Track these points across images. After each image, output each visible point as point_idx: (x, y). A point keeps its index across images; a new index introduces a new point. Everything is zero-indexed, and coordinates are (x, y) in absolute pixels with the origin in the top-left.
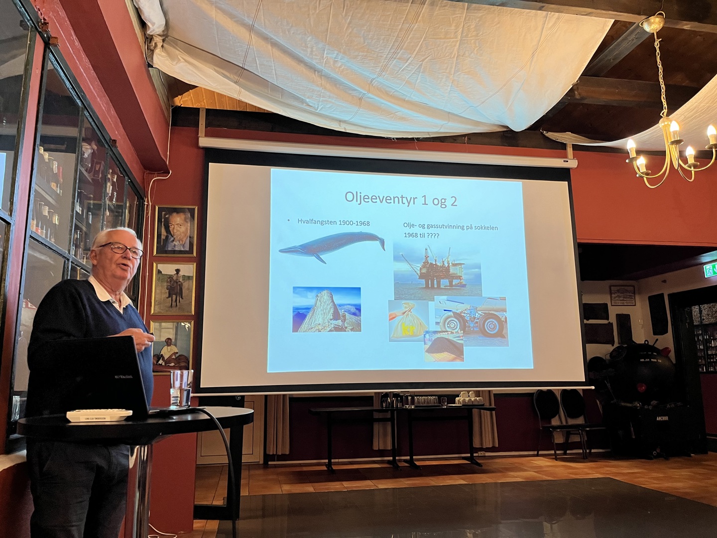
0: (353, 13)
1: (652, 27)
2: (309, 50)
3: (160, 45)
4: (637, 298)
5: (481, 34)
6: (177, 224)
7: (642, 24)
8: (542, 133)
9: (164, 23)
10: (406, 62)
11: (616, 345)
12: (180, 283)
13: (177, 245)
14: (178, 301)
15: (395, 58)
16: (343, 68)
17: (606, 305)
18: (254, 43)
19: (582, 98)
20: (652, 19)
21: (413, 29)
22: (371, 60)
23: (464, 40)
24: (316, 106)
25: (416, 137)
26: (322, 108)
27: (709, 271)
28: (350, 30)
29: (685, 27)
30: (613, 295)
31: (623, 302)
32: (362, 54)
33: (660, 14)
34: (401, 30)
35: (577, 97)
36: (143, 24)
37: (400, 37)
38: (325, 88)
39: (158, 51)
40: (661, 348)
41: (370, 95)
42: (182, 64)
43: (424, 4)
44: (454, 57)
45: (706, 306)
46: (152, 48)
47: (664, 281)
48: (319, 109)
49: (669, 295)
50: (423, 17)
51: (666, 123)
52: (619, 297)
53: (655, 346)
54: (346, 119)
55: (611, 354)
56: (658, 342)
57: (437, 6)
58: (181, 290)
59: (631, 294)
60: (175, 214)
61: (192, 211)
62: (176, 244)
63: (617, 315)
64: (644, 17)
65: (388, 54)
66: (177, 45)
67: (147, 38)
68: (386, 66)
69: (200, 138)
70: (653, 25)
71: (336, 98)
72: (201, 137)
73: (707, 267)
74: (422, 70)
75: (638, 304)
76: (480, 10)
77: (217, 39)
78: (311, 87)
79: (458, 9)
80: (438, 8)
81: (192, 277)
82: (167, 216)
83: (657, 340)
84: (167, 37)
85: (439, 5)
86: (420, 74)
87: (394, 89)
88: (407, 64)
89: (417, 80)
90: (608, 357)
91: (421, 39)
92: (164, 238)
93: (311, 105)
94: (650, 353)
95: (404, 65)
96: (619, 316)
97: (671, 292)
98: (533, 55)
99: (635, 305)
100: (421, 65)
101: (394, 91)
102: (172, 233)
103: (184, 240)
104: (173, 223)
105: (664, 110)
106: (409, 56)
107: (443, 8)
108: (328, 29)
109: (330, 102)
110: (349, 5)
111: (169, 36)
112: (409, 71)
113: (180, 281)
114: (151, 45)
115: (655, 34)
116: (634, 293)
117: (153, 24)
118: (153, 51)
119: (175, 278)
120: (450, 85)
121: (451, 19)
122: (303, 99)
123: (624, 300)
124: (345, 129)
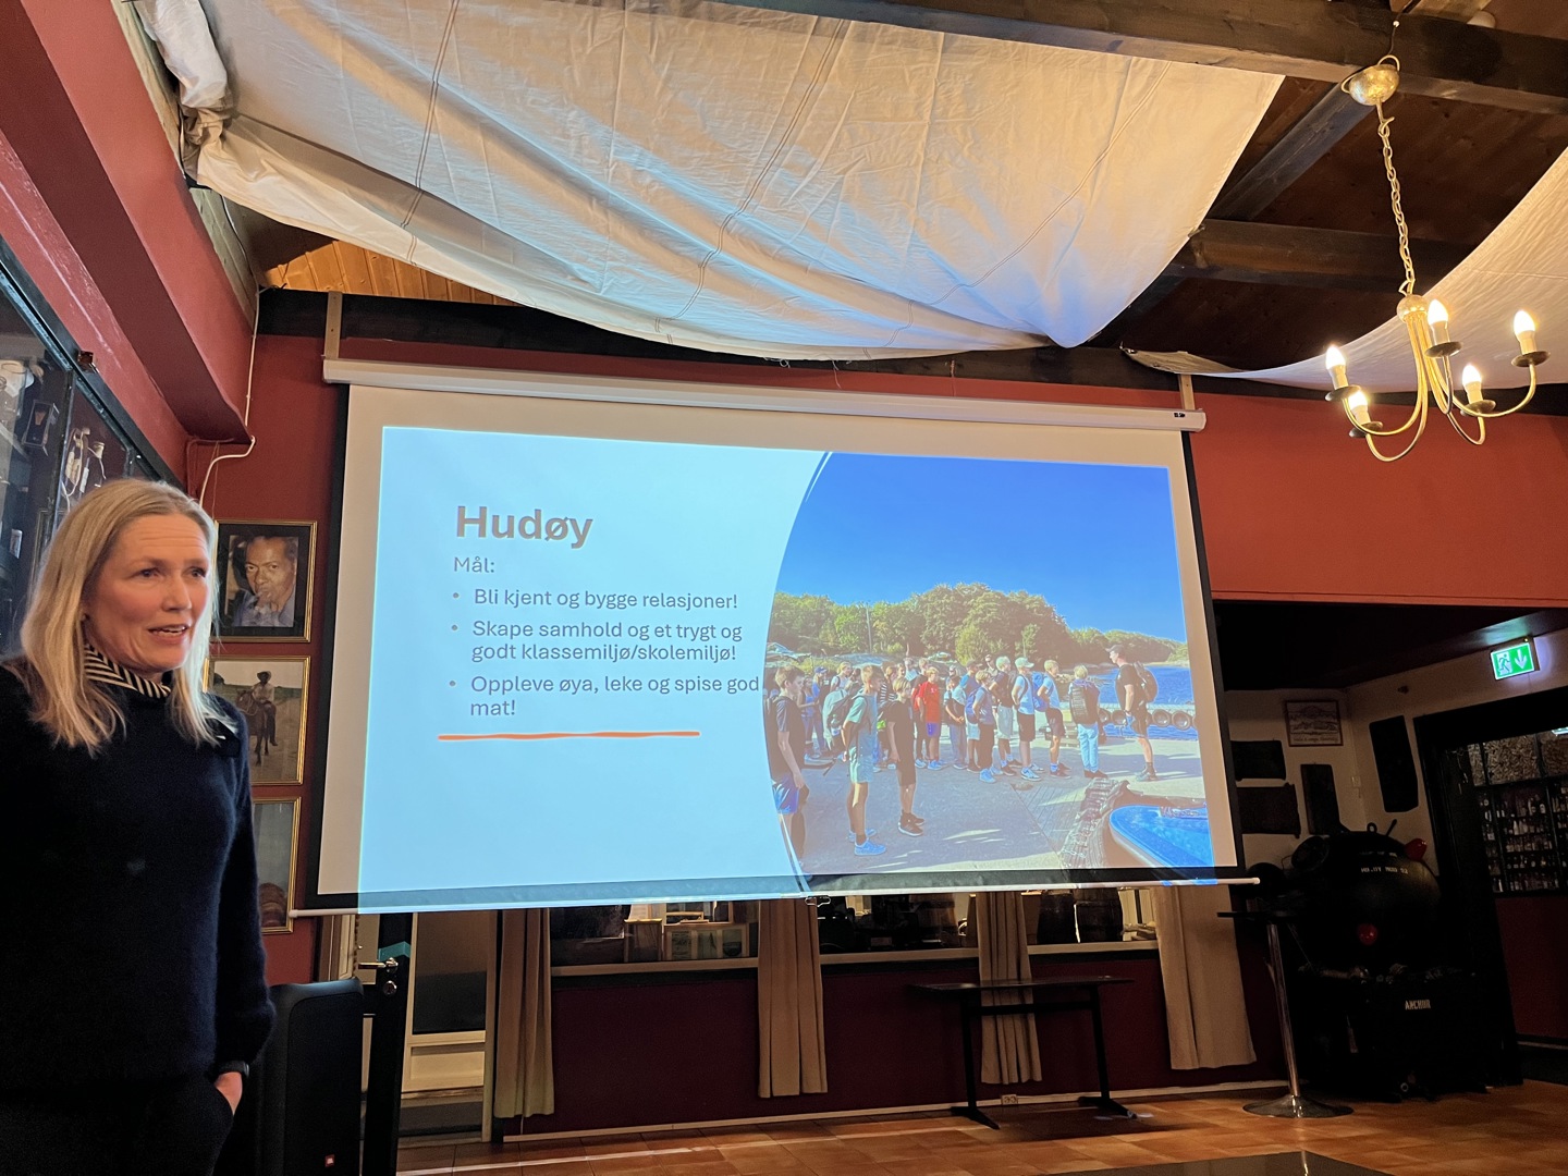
0: (674, 56)
1: (1371, 92)
2: (573, 143)
3: (215, 133)
4: (1345, 726)
5: (976, 109)
6: (267, 564)
7: (1347, 87)
8: (1124, 354)
9: (224, 80)
10: (805, 176)
11: (1305, 835)
12: (268, 706)
13: (265, 615)
14: (263, 750)
15: (779, 166)
16: (656, 188)
17: (1278, 744)
18: (439, 127)
19: (1212, 269)
20: (1370, 72)
21: (818, 95)
22: (723, 168)
23: (939, 124)
24: (597, 282)
25: (837, 359)
26: (611, 287)
27: (1503, 664)
28: (669, 96)
29: (1447, 94)
30: (1292, 723)
31: (1313, 737)
32: (701, 154)
33: (1385, 62)
34: (789, 98)
35: (1202, 264)
36: (172, 84)
37: (789, 115)
38: (616, 238)
39: (210, 149)
40: (1404, 841)
41: (723, 256)
42: (271, 180)
43: (843, 38)
44: (916, 164)
45: (1495, 744)
46: (196, 140)
47: (1405, 689)
48: (604, 290)
49: (1417, 721)
50: (841, 66)
51: (1414, 309)
52: (1307, 726)
53: (1391, 835)
54: (671, 314)
55: (1295, 856)
56: (1396, 827)
57: (873, 42)
58: (272, 722)
59: (1332, 720)
60: (260, 541)
61: (303, 533)
62: (263, 611)
63: (1303, 766)
64: (1351, 69)
65: (761, 156)
66: (259, 136)
67: (185, 118)
68: (758, 183)
69: (325, 362)
70: (1374, 87)
71: (643, 262)
72: (328, 359)
73: (1499, 656)
74: (842, 195)
75: (1348, 740)
76: (974, 53)
77: (350, 116)
78: (584, 235)
79: (921, 51)
80: (875, 45)
81: (300, 691)
82: (240, 545)
83: (1395, 822)
84: (236, 117)
85: (877, 40)
86: (840, 204)
87: (780, 243)
88: (808, 179)
89: (832, 218)
90: (1288, 864)
91: (839, 119)
92: (233, 597)
93: (584, 278)
94: (1383, 853)
95: (799, 184)
96: (1308, 770)
97: (1420, 714)
98: (1099, 161)
99: (1341, 745)
100: (840, 183)
101: (779, 246)
102: (253, 585)
103: (282, 601)
104: (257, 563)
105: (1408, 280)
106: (813, 159)
107: (889, 47)
108: (615, 93)
109: (632, 272)
110: (664, 35)
111: (240, 114)
112: (813, 196)
113: (269, 702)
114: (193, 132)
115: (1379, 108)
116: (1339, 718)
117: (194, 81)
118: (198, 148)
119: (256, 695)
120: (911, 231)
121: (907, 75)
122: (565, 266)
123: (1316, 733)
124: (669, 337)
